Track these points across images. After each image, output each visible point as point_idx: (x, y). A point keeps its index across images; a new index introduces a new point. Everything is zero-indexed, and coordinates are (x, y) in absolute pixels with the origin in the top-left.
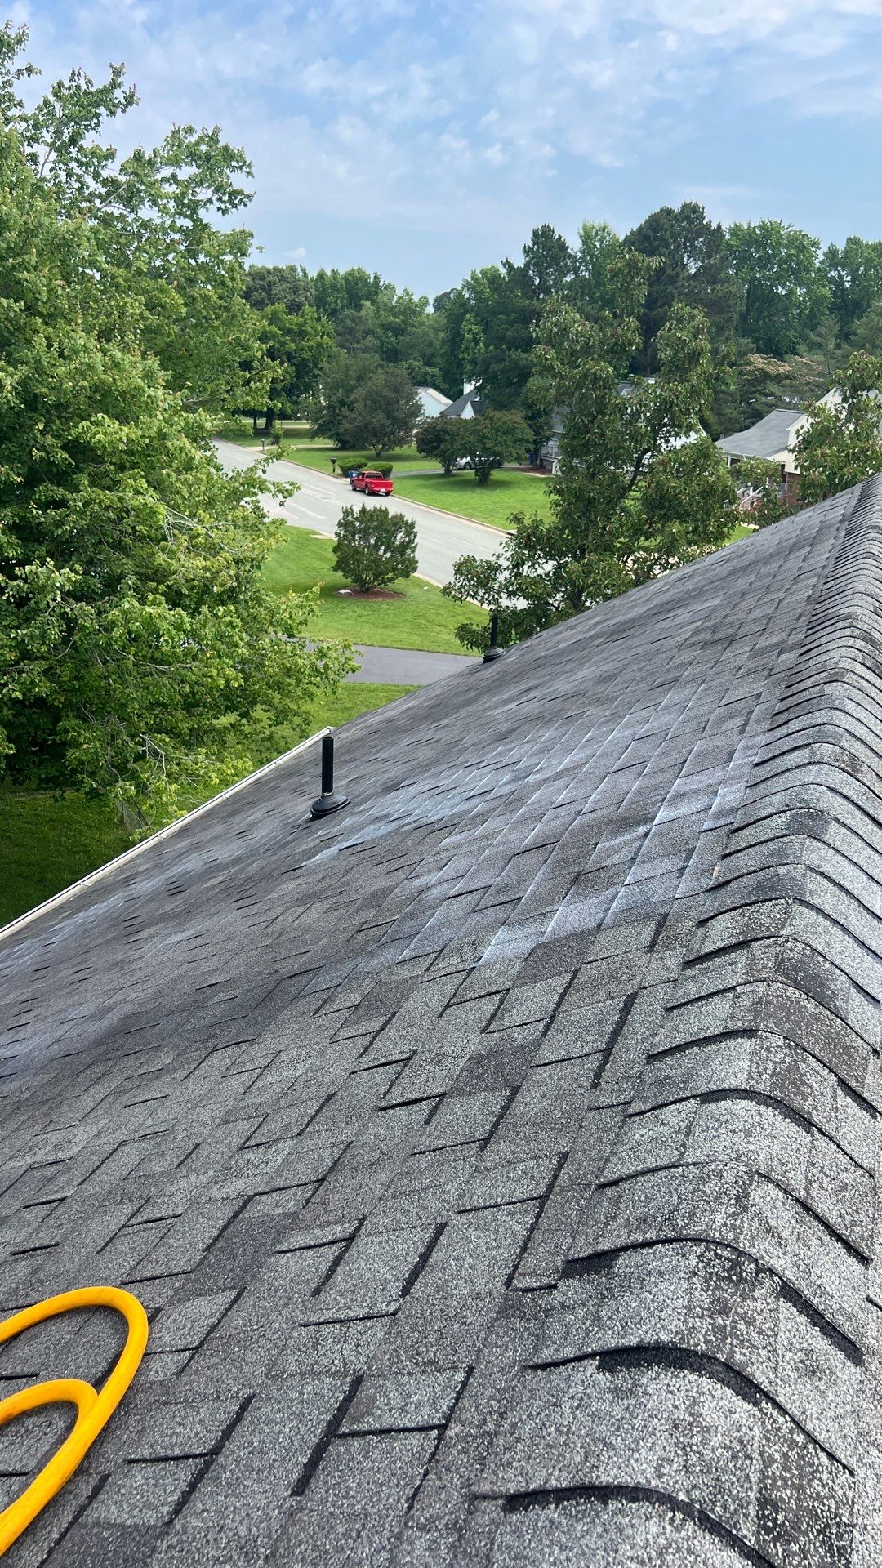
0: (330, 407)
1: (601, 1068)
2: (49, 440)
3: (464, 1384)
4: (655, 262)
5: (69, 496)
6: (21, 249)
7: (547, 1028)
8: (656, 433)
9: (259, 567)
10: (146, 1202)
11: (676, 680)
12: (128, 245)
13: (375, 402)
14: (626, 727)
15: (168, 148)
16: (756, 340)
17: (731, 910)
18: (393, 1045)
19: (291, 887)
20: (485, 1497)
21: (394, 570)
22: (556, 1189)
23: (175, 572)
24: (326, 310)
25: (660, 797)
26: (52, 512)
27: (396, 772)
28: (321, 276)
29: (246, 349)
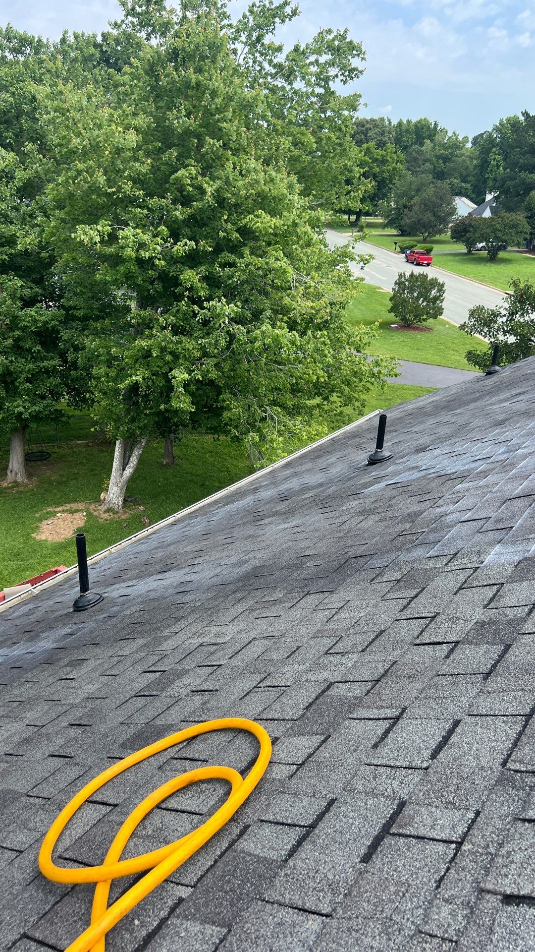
0: (397, 208)
2: (229, 226)
3: (474, 821)
5: (238, 260)
6: (224, 108)
7: (531, 611)
9: (344, 308)
10: (269, 675)
12: (285, 105)
13: (426, 206)
15: (314, 44)
18: (424, 606)
19: (354, 504)
20: (489, 892)
21: (428, 313)
23: (294, 309)
24: (401, 146)
26: (227, 270)
27: (424, 440)
28: (400, 124)
29: (350, 171)
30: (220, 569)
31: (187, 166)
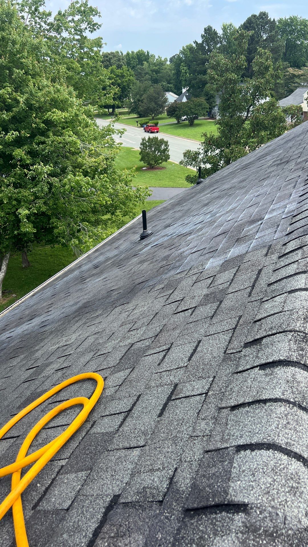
0: (135, 102)
1: (251, 291)
2: (38, 120)
3: (213, 381)
4: (251, 33)
5: (46, 140)
6: (21, 51)
7: (231, 283)
8: (254, 98)
9: (114, 161)
10: (98, 350)
11: (268, 177)
12: (58, 47)
13: (151, 99)
14: (251, 194)
15: (70, 10)
16: (290, 63)
17: (295, 239)
18: (177, 295)
19: (135, 260)
20: (223, 408)
21: (162, 159)
22: (239, 325)
23: (85, 164)
24: (131, 67)
25: (266, 212)
26: (41, 146)
27: (168, 222)
28: (128, 54)
29: (104, 82)
30: (64, 309)
31: (5, 87)
